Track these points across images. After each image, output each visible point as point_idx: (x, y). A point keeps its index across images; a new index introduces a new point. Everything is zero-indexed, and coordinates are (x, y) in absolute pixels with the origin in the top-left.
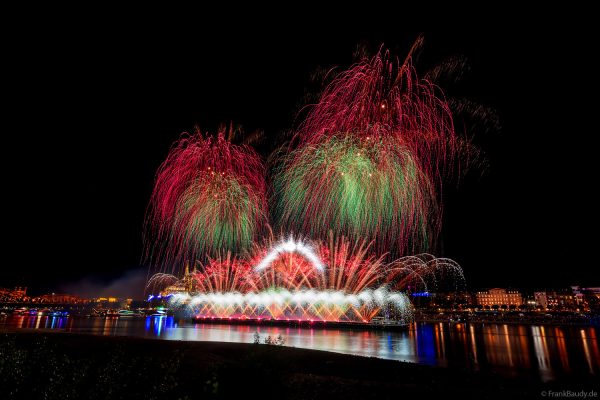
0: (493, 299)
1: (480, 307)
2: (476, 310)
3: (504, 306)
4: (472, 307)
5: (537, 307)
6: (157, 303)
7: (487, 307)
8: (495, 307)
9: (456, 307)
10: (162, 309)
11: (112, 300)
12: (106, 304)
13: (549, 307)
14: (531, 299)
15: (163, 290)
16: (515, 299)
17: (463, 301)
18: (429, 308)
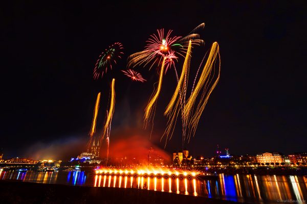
0: (266, 159)
1: (259, 164)
2: (257, 166)
3: (272, 164)
4: (254, 164)
5: (291, 164)
6: (75, 163)
7: (263, 164)
8: (267, 164)
9: (246, 164)
10: (78, 166)
11: (50, 161)
12: (46, 164)
13: (298, 164)
14: (287, 159)
15: (80, 155)
16: (278, 159)
17: (249, 160)
18: (230, 164)
